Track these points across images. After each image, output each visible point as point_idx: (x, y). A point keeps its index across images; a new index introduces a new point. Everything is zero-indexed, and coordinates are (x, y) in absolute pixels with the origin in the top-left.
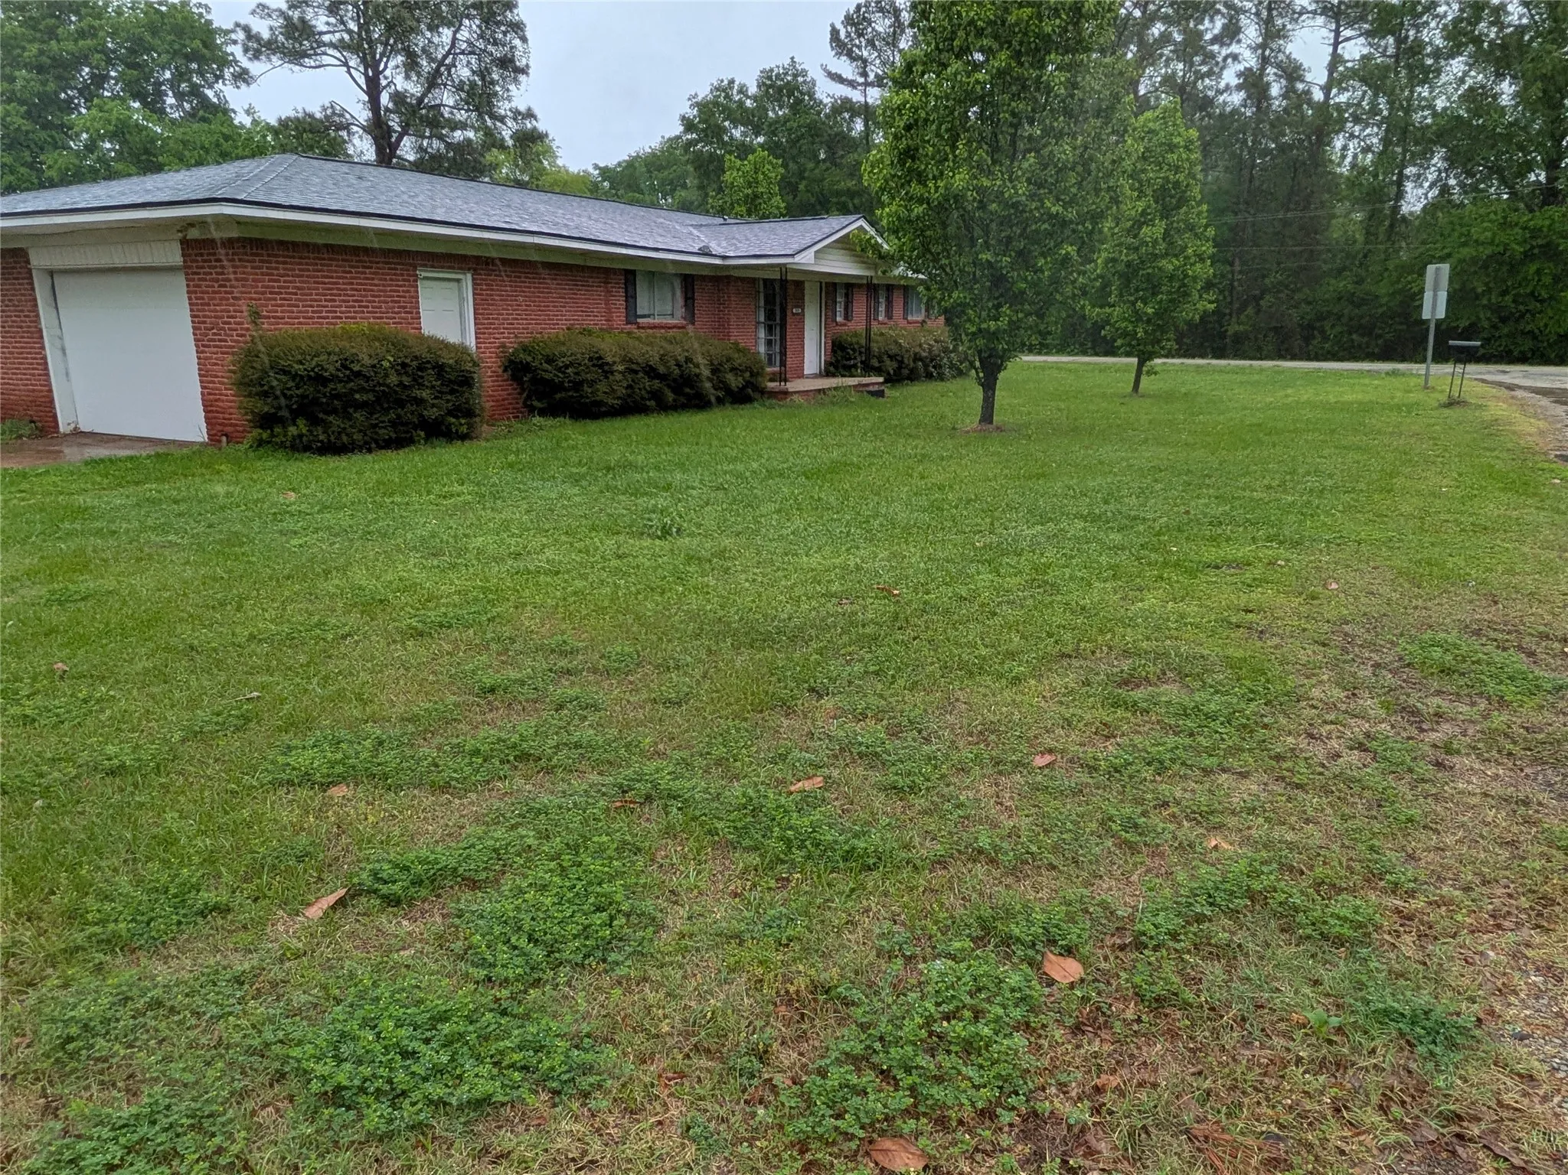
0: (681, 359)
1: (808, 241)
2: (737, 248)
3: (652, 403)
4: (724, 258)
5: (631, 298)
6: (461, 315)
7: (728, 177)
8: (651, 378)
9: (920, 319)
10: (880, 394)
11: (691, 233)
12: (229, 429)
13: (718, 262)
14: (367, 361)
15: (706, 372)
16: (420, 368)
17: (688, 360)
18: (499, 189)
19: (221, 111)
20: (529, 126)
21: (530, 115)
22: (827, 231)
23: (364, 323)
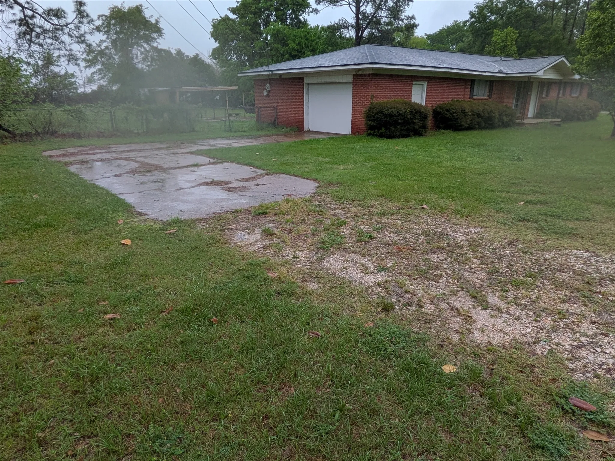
0: (489, 110)
1: (541, 67)
2: (512, 70)
3: (477, 126)
4: (507, 74)
5: (472, 89)
6: (422, 96)
7: (494, 39)
8: (479, 117)
9: (576, 95)
10: (559, 125)
11: (491, 65)
12: (358, 130)
13: (504, 75)
14: (403, 111)
15: (497, 115)
16: (416, 113)
17: (491, 111)
18: (426, 51)
19: (305, 23)
20: (412, 22)
21: (413, 18)
22: (549, 62)
23: (399, 99)
